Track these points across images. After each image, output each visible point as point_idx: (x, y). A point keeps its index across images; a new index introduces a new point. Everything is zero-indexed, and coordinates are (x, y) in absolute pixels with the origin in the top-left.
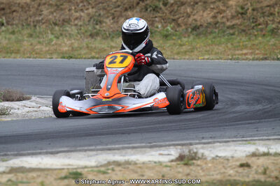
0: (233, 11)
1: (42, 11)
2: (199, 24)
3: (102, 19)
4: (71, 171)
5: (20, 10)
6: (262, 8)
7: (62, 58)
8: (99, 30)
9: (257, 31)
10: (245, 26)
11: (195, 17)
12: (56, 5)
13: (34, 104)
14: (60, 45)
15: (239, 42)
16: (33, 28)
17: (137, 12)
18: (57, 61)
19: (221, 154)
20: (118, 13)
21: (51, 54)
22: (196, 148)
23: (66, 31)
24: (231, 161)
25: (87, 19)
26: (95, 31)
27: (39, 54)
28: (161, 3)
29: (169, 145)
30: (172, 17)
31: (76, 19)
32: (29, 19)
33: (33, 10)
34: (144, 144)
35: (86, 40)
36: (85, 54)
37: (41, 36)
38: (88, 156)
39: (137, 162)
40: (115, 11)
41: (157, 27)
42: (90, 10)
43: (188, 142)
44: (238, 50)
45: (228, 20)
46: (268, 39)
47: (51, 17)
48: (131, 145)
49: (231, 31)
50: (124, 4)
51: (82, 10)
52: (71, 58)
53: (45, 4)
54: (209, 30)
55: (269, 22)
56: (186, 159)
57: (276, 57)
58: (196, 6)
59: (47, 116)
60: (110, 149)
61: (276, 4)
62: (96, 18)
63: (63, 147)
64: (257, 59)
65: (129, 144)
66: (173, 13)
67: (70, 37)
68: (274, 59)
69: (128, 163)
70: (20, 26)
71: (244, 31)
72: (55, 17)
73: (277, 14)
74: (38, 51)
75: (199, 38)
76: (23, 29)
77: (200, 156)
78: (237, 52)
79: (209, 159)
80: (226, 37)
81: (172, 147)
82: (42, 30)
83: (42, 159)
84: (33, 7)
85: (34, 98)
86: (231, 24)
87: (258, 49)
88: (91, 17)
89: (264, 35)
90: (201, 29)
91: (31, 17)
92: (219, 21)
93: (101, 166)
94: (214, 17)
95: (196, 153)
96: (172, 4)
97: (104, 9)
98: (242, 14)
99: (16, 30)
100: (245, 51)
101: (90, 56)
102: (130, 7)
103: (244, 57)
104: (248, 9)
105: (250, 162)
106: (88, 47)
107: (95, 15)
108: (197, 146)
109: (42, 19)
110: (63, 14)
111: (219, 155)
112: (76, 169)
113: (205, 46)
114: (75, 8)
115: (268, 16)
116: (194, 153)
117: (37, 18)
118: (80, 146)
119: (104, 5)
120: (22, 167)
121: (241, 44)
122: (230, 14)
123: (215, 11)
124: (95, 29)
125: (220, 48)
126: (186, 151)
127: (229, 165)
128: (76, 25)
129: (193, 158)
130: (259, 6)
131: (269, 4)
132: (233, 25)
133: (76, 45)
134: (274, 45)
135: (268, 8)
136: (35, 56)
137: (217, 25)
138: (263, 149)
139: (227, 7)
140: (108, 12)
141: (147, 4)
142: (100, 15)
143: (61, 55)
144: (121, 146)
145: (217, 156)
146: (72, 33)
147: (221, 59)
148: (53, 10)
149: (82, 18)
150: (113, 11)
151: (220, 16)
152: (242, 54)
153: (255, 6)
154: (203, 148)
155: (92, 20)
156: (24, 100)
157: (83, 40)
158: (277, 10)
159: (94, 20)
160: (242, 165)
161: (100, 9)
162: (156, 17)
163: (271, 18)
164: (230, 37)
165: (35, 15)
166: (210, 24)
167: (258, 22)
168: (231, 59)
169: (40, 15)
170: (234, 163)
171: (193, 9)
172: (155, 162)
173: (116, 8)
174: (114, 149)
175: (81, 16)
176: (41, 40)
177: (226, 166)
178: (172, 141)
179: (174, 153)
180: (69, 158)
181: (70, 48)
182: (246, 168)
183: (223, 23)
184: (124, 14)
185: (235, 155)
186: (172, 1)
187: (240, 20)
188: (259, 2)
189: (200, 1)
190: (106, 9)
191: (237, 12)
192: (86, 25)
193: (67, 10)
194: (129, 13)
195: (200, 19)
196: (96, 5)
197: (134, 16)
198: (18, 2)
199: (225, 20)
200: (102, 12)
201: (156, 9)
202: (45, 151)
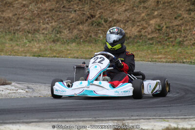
0: (153, 28)
1: (20, 23)
2: (129, 36)
3: (61, 30)
5: (5, 21)
6: (172, 26)
7: (33, 56)
8: (59, 38)
9: (169, 42)
10: (161, 39)
11: (126, 31)
12: (30, 19)
13: (13, 88)
14: (32, 47)
15: (156, 50)
16: (13, 34)
17: (86, 26)
18: (30, 58)
20: (73, 26)
21: (26, 53)
22: (128, 123)
23: (36, 37)
25: (51, 30)
26: (56, 38)
27: (17, 53)
28: (103, 21)
29: (108, 120)
31: (44, 29)
32: (11, 28)
34: (91, 119)
35: (50, 44)
36: (49, 54)
40: (71, 25)
41: (100, 37)
42: (53, 24)
43: (122, 118)
44: (155, 55)
45: (149, 34)
46: (176, 48)
47: (26, 27)
48: (82, 119)
49: (151, 42)
50: (77, 20)
51: (48, 23)
52: (40, 56)
53: (22, 18)
54: (136, 40)
55: (177, 36)
57: (182, 61)
58: (127, 23)
59: (22, 96)
60: (67, 121)
61: (183, 24)
62: (57, 29)
63: (34, 119)
64: (169, 62)
65: (81, 118)
67: (39, 42)
68: (180, 63)
70: (4, 33)
71: (160, 42)
72: (29, 27)
73: (183, 31)
74: (16, 51)
76: (6, 35)
78: (155, 57)
80: (147, 46)
81: (110, 121)
82: (19, 36)
83: (20, 126)
84: (14, 20)
85: (13, 84)
86: (151, 37)
87: (169, 55)
88: (54, 28)
89: (174, 45)
90: (130, 40)
91: (12, 26)
92: (143, 34)
94: (140, 31)
96: (111, 21)
98: (159, 30)
99: (1, 36)
100: (160, 56)
101: (53, 56)
102: (81, 23)
103: (159, 60)
104: (163, 27)
106: (51, 49)
107: (55, 28)
108: (128, 121)
109: (20, 29)
110: (35, 25)
111: (143, 128)
113: (133, 51)
114: (43, 22)
115: (177, 32)
117: (16, 28)
118: (47, 118)
119: (64, 20)
121: (157, 51)
122: (150, 30)
123: (140, 27)
124: (57, 36)
125: (143, 53)
126: (120, 124)
128: (43, 33)
130: (171, 25)
131: (177, 24)
132: (153, 38)
133: (43, 47)
134: (181, 52)
135: (177, 27)
136: (14, 54)
137: (141, 37)
138: (174, 125)
139: (149, 25)
140: (66, 25)
141: (93, 21)
142: (60, 27)
143: (32, 54)
144: (75, 119)
146: (40, 39)
147: (144, 61)
148: (27, 23)
149: (48, 29)
150: (69, 25)
151: (143, 31)
152: (158, 58)
153: (168, 25)
154: (132, 123)
155: (55, 30)
156: (6, 84)
157: (48, 44)
158: (183, 28)
161: (60, 23)
162: (99, 30)
163: (179, 34)
164: (150, 46)
165: (15, 25)
166: (136, 36)
167: (170, 36)
168: (151, 61)
169: (19, 25)
173: (71, 22)
174: (70, 121)
175: (47, 27)
176: (19, 43)
180: (39, 126)
181: (39, 50)
183: (145, 36)
184: (77, 27)
185: (155, 129)
186: (111, 19)
187: (157, 34)
188: (170, 22)
189: (130, 20)
190: (64, 23)
191: (155, 28)
192: (50, 34)
193: (37, 23)
194: (81, 27)
195: (130, 33)
196: (58, 20)
197: (83, 28)
198: (3, 16)
199: (147, 34)
200: (61, 25)
201: (99, 24)
202: (22, 121)
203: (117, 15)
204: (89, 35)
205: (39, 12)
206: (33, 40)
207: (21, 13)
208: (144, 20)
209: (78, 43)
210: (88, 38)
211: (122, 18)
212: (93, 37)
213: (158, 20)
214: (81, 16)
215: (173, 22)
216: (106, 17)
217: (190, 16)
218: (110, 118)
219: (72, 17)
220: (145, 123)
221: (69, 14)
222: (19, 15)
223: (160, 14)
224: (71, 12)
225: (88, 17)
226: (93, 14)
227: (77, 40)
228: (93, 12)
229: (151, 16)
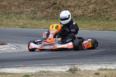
0: (91, 10)
1: (12, 8)
2: (77, 15)
3: (36, 12)
4: (25, 74)
5: (3, 7)
6: (103, 9)
7: (20, 28)
8: (35, 17)
9: (101, 19)
10: (96, 16)
11: (75, 12)
12: (18, 6)
13: (8, 46)
14: (19, 22)
15: (93, 23)
16: (8, 15)
17: (51, 9)
18: (18, 29)
20: (43, 10)
21: (15, 26)
23: (21, 16)
24: (91, 72)
25: (30, 12)
26: (34, 17)
27: (10, 26)
28: (61, 6)
29: (65, 65)
31: (26, 12)
32: (6, 11)
34: (55, 64)
36: (29, 26)
37: (11, 18)
38: (32, 69)
39: (53, 71)
40: (42, 9)
42: (32, 8)
43: (73, 64)
44: (93, 26)
45: (89, 14)
46: (105, 22)
47: (15, 11)
49: (90, 18)
50: (46, 6)
51: (28, 8)
52: (24, 28)
53: (13, 5)
54: (81, 18)
55: (106, 15)
56: (73, 70)
57: (108, 29)
58: (76, 7)
59: (14, 51)
60: (41, 66)
61: (109, 8)
62: (34, 11)
63: (21, 65)
64: (101, 30)
65: (49, 64)
67: (23, 19)
68: (108, 30)
69: (48, 72)
70: (3, 14)
71: (95, 18)
72: (17, 11)
73: (109, 12)
75: (76, 21)
76: (4, 15)
78: (92, 27)
79: (82, 71)
81: (66, 66)
82: (11, 16)
83: (13, 69)
84: (8, 7)
85: (8, 44)
86: (90, 15)
87: (101, 26)
89: (103, 20)
90: (78, 17)
91: (7, 10)
92: (85, 14)
93: (37, 73)
94: (83, 12)
95: (77, 68)
96: (66, 7)
97: (38, 8)
98: (94, 11)
99: (1, 16)
100: (95, 27)
101: (32, 27)
102: (48, 8)
103: (95, 29)
104: (97, 9)
105: (99, 72)
106: (30, 24)
107: (33, 11)
108: (77, 65)
109: (12, 12)
110: (20, 10)
111: (86, 69)
112: (27, 74)
113: (79, 24)
114: (26, 7)
115: (106, 13)
116: (76, 68)
117: (10, 11)
118: (29, 64)
119: (38, 6)
120: (5, 72)
122: (89, 11)
123: (83, 10)
125: (85, 25)
126: (72, 67)
127: (91, 73)
128: (26, 14)
129: (76, 70)
130: (102, 8)
131: (106, 7)
133: (25, 23)
134: (108, 24)
135: (105, 9)
136: (9, 27)
137: (84, 16)
138: (104, 67)
139: (89, 8)
140: (39, 9)
141: (55, 6)
142: (36, 10)
143: (20, 27)
144: (46, 65)
145: (85, 70)
146: (24, 17)
147: (86, 29)
148: (16, 8)
150: (41, 9)
151: (85, 12)
152: (94, 28)
153: (100, 8)
154: (79, 66)
155: (32, 12)
156: (4, 45)
157: (29, 20)
158: (109, 10)
160: (96, 74)
161: (36, 8)
162: (59, 12)
163: (107, 13)
164: (90, 20)
165: (9, 10)
166: (81, 15)
167: (101, 15)
168: (90, 30)
169: (11, 10)
170: (92, 73)
171: (74, 9)
172: (60, 72)
173: (43, 7)
174: (43, 66)
175: (28, 11)
176: (11, 20)
177: (89, 74)
178: (67, 63)
179: (68, 68)
180: (24, 69)
181: (23, 24)
184: (46, 10)
185: (93, 69)
186: (66, 5)
187: (94, 14)
188: (101, 6)
189: (77, 6)
191: (92, 10)
192: (30, 14)
193: (22, 8)
194: (48, 10)
195: (77, 13)
196: (34, 6)
197: (49, 11)
198: (2, 4)
199: (87, 14)
200: (36, 9)
202: (14, 66)
203: (69, 3)
204: (53, 15)
205: (23, 2)
206: (19, 18)
207: (12, 2)
208: (86, 6)
209: (46, 20)
210: (52, 17)
211: (73, 5)
212: (55, 16)
213: (94, 5)
214: (48, 3)
215: (103, 7)
216: (63, 4)
217: (113, 3)
218: (66, 64)
219: (42, 4)
220: (87, 66)
221: (41, 2)
222: (11, 3)
223: (95, 2)
224: (42, 1)
225: (53, 4)
226: (55, 2)
227: (46, 18)
228: (55, 1)
229: (90, 3)
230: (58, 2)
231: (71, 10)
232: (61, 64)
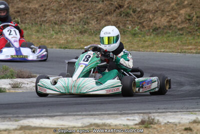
0: (183, 18)
1: (46, 14)
2: (158, 26)
3: (88, 21)
5: (31, 13)
7: (59, 48)
8: (87, 29)
10: (191, 29)
11: (155, 21)
12: (57, 10)
14: (59, 39)
15: (186, 40)
16: (39, 26)
17: (114, 16)
18: (56, 50)
19: (171, 121)
20: (101, 17)
21: (52, 45)
22: (154, 116)
23: (64, 29)
24: (178, 126)
25: (78, 21)
26: (84, 29)
28: (131, 11)
29: (134, 113)
30: (139, 21)
31: (71, 20)
32: (37, 19)
33: (40, 13)
34: (116, 112)
35: (77, 36)
36: (76, 46)
37: (45, 32)
38: (76, 120)
39: (111, 124)
40: (99, 16)
41: (128, 28)
42: (81, 14)
43: (148, 111)
44: (185, 46)
45: (179, 24)
47: (52, 18)
48: (107, 112)
49: (181, 32)
50: (105, 11)
51: (75, 14)
52: (66, 48)
53: (48, 9)
54: (165, 31)
56: (146, 124)
58: (156, 13)
60: (92, 115)
62: (84, 20)
63: (58, 112)
64: (199, 53)
65: (106, 111)
66: (139, 18)
67: (66, 33)
69: (104, 125)
70: (30, 25)
71: (190, 32)
72: (55, 18)
74: (42, 43)
75: (158, 36)
76: (32, 27)
77: (156, 121)
78: (185, 47)
79: (163, 124)
80: (177, 36)
81: (136, 115)
82: (46, 28)
83: (43, 120)
84: (40, 11)
86: (181, 27)
87: (199, 46)
88: (81, 19)
90: (160, 30)
91: (38, 18)
92: (173, 24)
93: (85, 127)
94: (169, 22)
95: (153, 119)
96: (139, 12)
97: (91, 14)
98: (189, 20)
99: (27, 27)
100: (190, 47)
101: (79, 47)
102: (109, 13)
103: (189, 51)
104: (194, 16)
105: (192, 127)
106: (78, 41)
107: (84, 18)
108: (154, 114)
109: (46, 20)
110: (62, 17)
113: (162, 42)
114: (70, 13)
116: (152, 119)
117: (43, 19)
118: (71, 112)
119: (91, 10)
120: (29, 126)
121: (188, 42)
122: (180, 20)
124: (84, 28)
125: (173, 44)
126: (146, 117)
127: (177, 128)
128: (70, 25)
129: (151, 123)
132: (183, 28)
133: (70, 39)
137: (171, 28)
139: (179, 15)
140: (93, 16)
141: (121, 11)
142: (87, 18)
143: (59, 46)
144: (100, 113)
145: (168, 122)
146: (68, 30)
147: (173, 52)
148: (54, 13)
149: (75, 20)
150: (97, 16)
151: (173, 21)
152: (188, 49)
153: (198, 14)
154: (158, 116)
155: (82, 22)
156: (31, 77)
157: (75, 35)
159: (83, 22)
160: (186, 129)
161: (88, 14)
162: (127, 21)
164: (180, 36)
165: (41, 16)
166: (165, 26)
168: (180, 53)
169: (45, 17)
170: (180, 128)
171: (154, 16)
172: (124, 125)
173: (99, 13)
174: (95, 115)
175: (74, 19)
176: (45, 35)
177: (175, 129)
178: (137, 110)
179: (137, 119)
180: (63, 120)
181: (66, 42)
182: (189, 131)
183: (175, 26)
184: (104, 18)
185: (182, 122)
186: (139, 10)
187: (188, 24)
189: (159, 10)
190: (92, 14)
191: (185, 18)
192: (78, 25)
193: (64, 14)
194: (109, 17)
195: (159, 23)
196: (85, 10)
197: (111, 19)
198: (29, 7)
199: (176, 24)
200: (89, 16)
201: (127, 15)
202: (45, 115)
203: (146, 5)
204: (117, 26)
205: (66, 3)
206: (59, 31)
207: (47, 4)
208: (174, 10)
211: (151, 8)
212: (121, 27)
213: (188, 10)
214: (109, 6)
216: (134, 8)
218: (135, 111)
219: (99, 7)
220: (172, 116)
221: (97, 4)
222: (46, 6)
223: (190, 3)
224: (98, 3)
225: (117, 8)
226: (121, 4)
228: (121, 2)
229: (180, 5)
230: (126, 3)
231: (148, 18)
232: (127, 112)
